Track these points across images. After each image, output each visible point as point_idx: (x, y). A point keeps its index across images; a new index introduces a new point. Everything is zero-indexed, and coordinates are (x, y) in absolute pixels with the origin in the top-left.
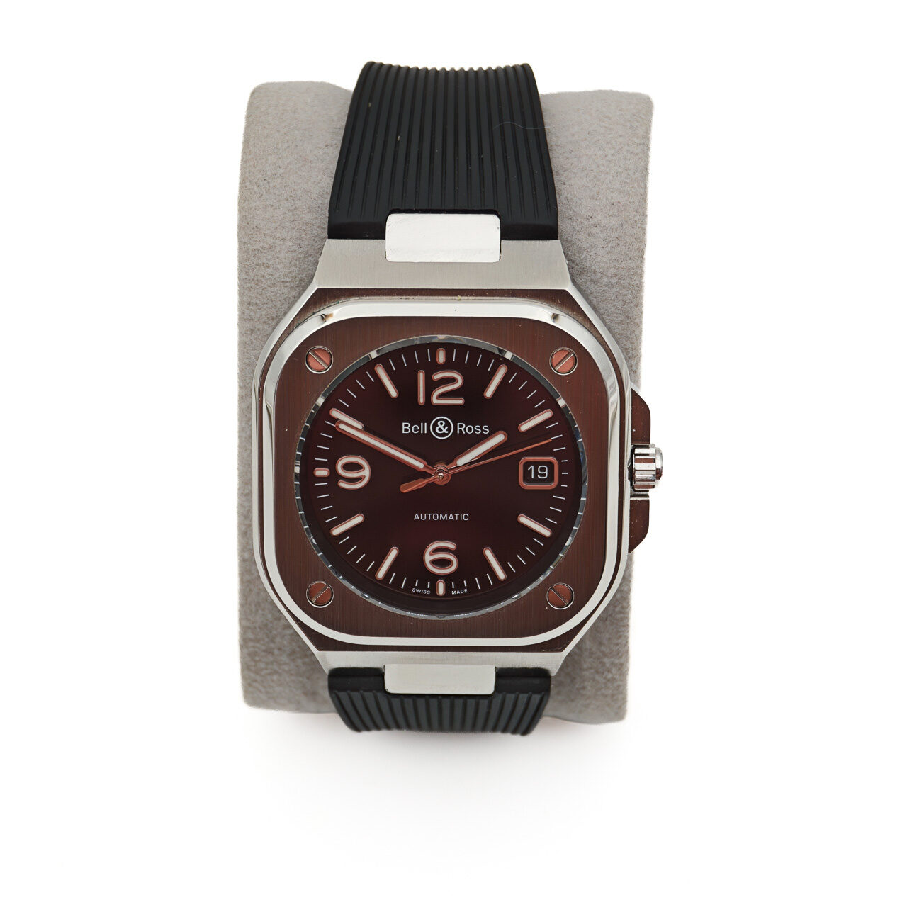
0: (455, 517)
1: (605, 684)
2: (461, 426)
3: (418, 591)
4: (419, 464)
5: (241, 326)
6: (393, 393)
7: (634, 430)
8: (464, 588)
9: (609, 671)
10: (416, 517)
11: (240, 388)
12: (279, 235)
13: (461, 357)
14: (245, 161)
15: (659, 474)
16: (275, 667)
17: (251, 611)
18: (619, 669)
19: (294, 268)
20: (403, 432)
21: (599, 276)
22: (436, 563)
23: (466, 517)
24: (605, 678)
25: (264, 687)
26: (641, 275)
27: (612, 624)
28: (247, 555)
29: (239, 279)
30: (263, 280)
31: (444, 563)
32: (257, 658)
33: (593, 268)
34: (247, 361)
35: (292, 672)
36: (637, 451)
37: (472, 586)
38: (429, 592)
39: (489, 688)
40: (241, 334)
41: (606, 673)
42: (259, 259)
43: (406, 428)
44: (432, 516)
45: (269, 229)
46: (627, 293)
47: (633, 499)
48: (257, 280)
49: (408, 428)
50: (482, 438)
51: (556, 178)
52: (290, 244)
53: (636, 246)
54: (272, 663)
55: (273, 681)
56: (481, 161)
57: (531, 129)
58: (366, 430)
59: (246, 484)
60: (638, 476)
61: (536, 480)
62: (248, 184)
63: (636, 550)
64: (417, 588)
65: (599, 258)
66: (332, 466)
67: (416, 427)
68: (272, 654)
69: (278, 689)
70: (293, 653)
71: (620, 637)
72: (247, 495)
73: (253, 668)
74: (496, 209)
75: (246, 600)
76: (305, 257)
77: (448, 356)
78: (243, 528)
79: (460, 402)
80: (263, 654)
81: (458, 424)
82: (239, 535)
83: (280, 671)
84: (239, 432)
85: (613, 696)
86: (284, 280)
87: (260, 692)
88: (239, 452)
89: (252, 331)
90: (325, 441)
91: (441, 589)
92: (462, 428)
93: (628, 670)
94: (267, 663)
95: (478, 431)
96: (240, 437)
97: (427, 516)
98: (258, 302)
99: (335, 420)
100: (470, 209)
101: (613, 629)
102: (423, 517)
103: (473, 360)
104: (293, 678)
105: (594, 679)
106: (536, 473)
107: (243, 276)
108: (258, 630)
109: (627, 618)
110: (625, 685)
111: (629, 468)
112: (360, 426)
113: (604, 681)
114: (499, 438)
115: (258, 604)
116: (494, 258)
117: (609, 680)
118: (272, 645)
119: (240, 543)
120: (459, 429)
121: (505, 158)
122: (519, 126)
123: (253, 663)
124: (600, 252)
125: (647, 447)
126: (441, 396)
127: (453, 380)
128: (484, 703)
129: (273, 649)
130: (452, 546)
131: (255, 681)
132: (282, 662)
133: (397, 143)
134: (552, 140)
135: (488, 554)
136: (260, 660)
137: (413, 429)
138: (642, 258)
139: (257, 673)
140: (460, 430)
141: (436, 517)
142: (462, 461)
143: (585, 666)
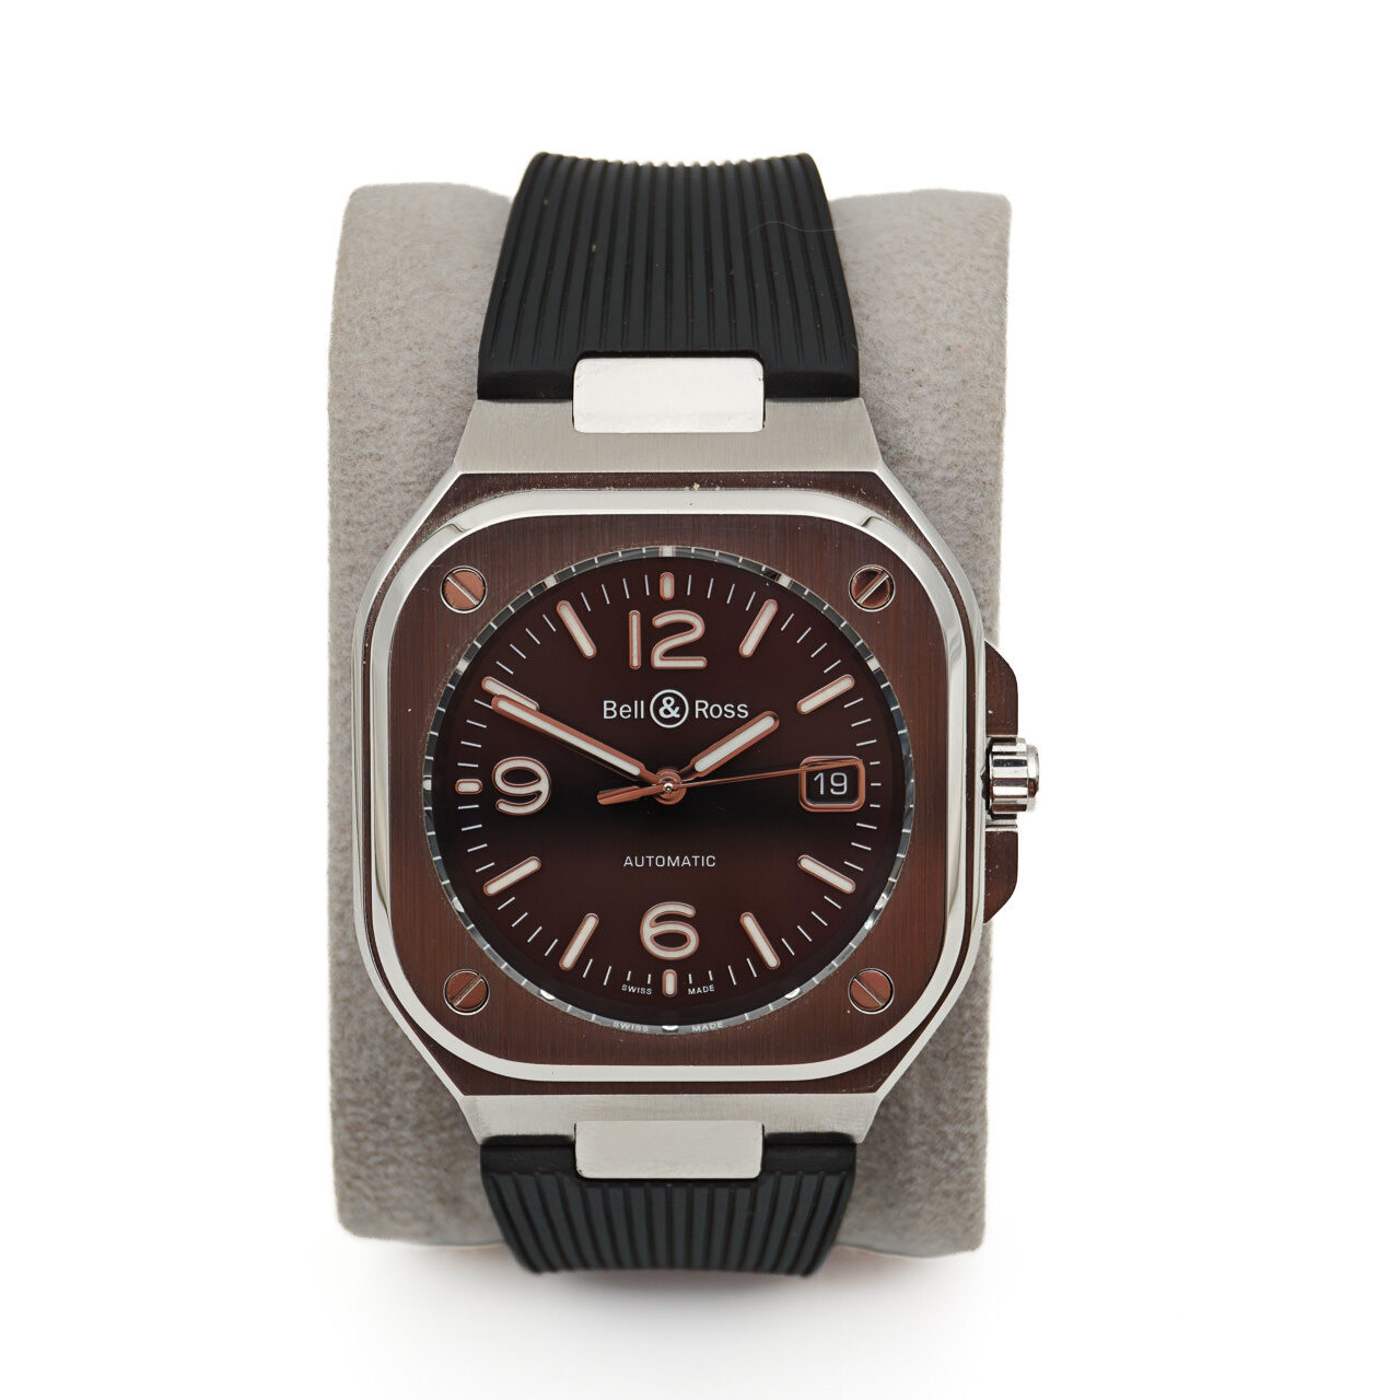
0: (692, 861)
1: (947, 1171)
2: (702, 706)
3: (632, 989)
4: (633, 769)
5: (333, 562)
6: (588, 649)
7: (990, 712)
8: (708, 983)
9: (953, 1148)
10: (628, 862)
11: (333, 667)
12: (396, 406)
13: (700, 587)
14: (340, 289)
15: (1033, 786)
16: (391, 1150)
17: (351, 1051)
18: (970, 1145)
19: (421, 459)
20: (605, 717)
21: (926, 466)
22: (662, 940)
23: (711, 860)
24: (946, 1161)
25: (374, 1188)
26: (997, 466)
27: (957, 1065)
28: (343, 955)
29: (331, 481)
30: (370, 481)
31: (676, 940)
32: (361, 1135)
33: (917, 453)
34: (343, 621)
35: (420, 1159)
36: (996, 748)
37: (722, 977)
38: (649, 991)
39: (750, 1168)
40: (334, 576)
41: (948, 1152)
42: (364, 446)
43: (610, 709)
44: (653, 860)
45: (380, 397)
46: (974, 495)
47: (989, 830)
48: (361, 483)
49: (612, 709)
50: (737, 725)
51: (855, 311)
52: (415, 420)
53: (988, 417)
54: (386, 1142)
55: (387, 1176)
56: (730, 280)
57: (811, 230)
58: (545, 710)
59: (343, 831)
60: (998, 790)
61: (828, 798)
62: (344, 325)
63: (996, 918)
64: (629, 984)
65: (928, 438)
66: (486, 776)
67: (626, 708)
68: (386, 1126)
69: (397, 1192)
70: (421, 1123)
71: (971, 1086)
72: (344, 850)
73: (354, 1153)
74: (756, 350)
75: (343, 1032)
76: (440, 441)
77: (679, 586)
78: (338, 908)
79: (698, 663)
80: (371, 1127)
81: (697, 702)
82: (330, 919)
83: (400, 1158)
84: (331, 743)
85: (960, 1194)
86: (406, 481)
87: (367, 1198)
88: (330, 777)
89: (352, 569)
90: (474, 734)
91: (670, 984)
92: (704, 708)
93: (984, 1147)
94: (377, 1144)
95: (730, 714)
96: (332, 752)
97: (647, 860)
98: (362, 519)
99: (489, 697)
100: (712, 349)
101: (959, 1073)
102: (640, 862)
103: (720, 592)
104: (422, 1169)
105: (928, 1165)
106: (828, 785)
107: (337, 476)
108: (363, 1083)
109: (983, 1055)
110: (981, 1173)
111: (982, 777)
112: (533, 705)
113: (944, 1166)
114: (765, 724)
115: (362, 1039)
116: (755, 425)
117: (953, 1165)
118: (386, 1110)
119: (332, 934)
120: (697, 710)
121: (770, 274)
122: (791, 226)
123: (353, 1144)
124: (929, 427)
125: (1012, 741)
126: (669, 653)
127: (687, 627)
128: (744, 1195)
129: (387, 1117)
130: (688, 911)
131: (357, 1177)
132: (401, 1141)
133: (591, 255)
134: (847, 255)
135: (749, 923)
136: (366, 1138)
137: (621, 711)
138: (998, 436)
139: (360, 1162)
140: (701, 713)
141: (660, 861)
142: (705, 763)
143: (913, 1139)
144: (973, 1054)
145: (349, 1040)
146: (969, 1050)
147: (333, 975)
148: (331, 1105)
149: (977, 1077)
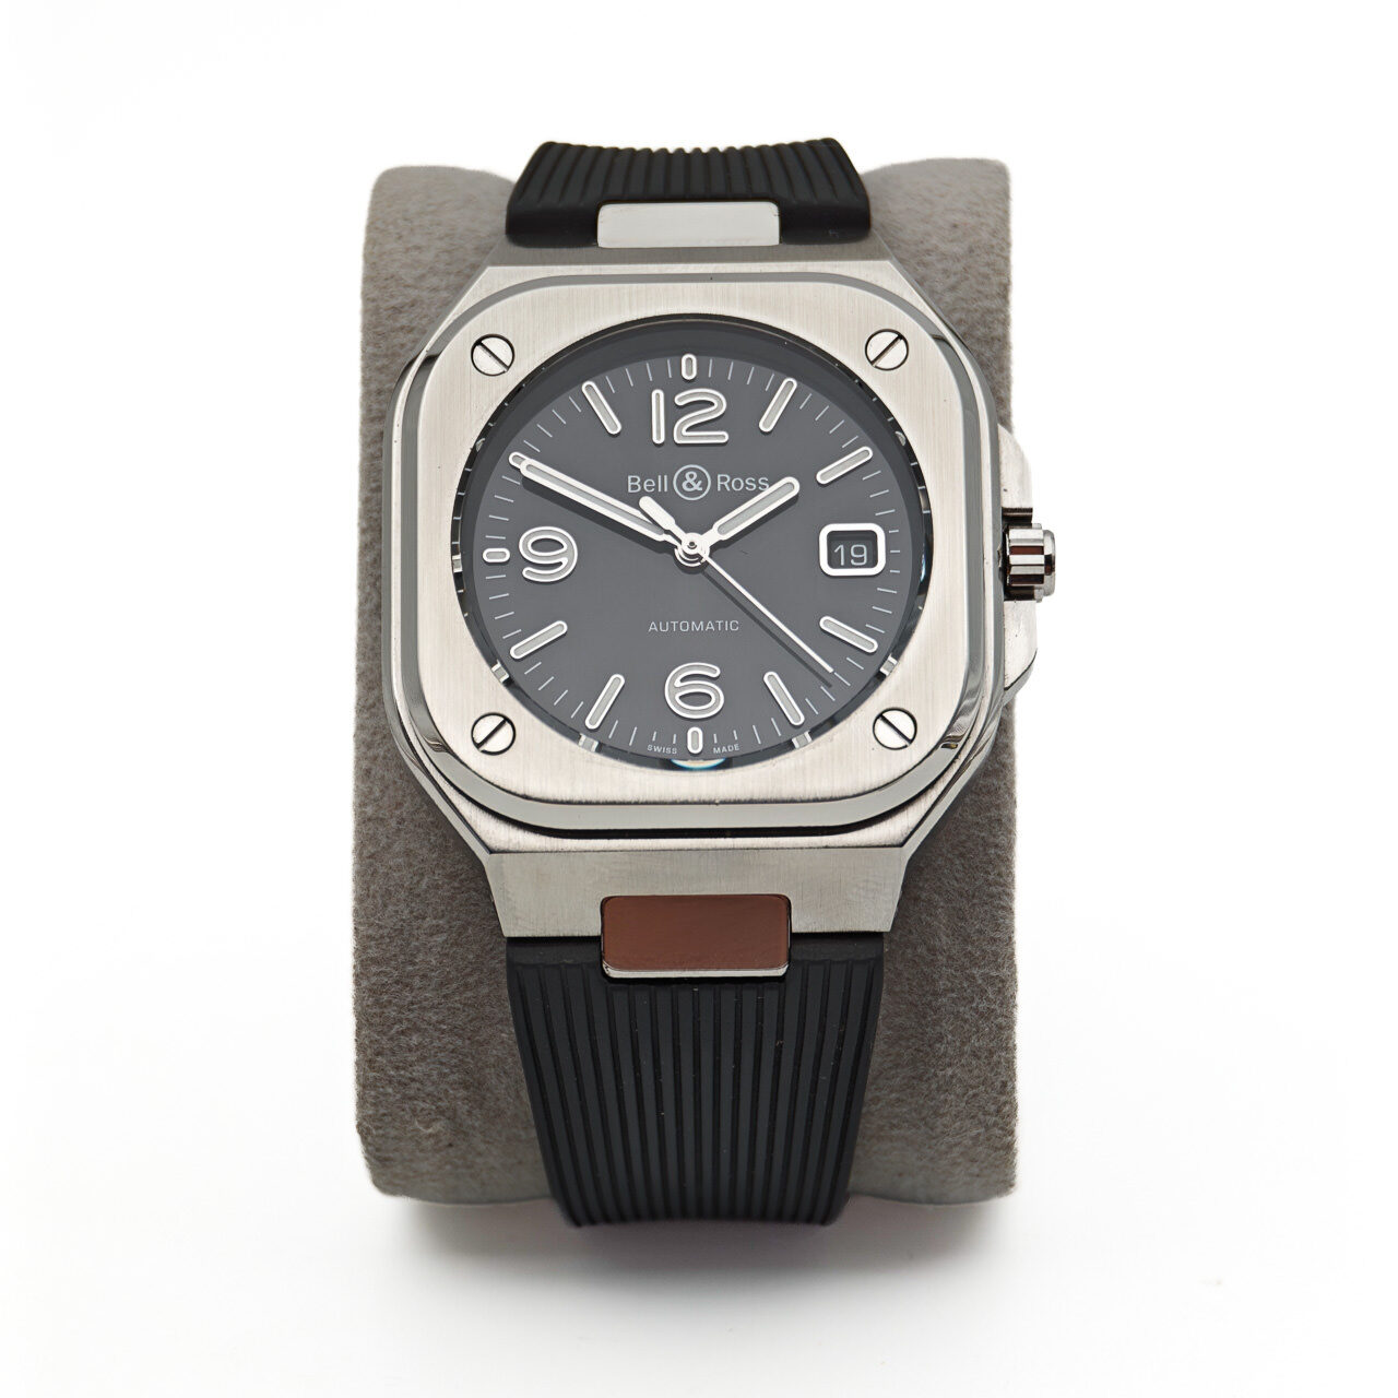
6: (613, 427)
20: (630, 489)
37: (747, 737)
43: (634, 483)
64: (655, 744)
66: (512, 545)
67: (650, 482)
74: (772, 199)
144: (999, 893)
145: (374, 897)
146: (994, 889)
147: (358, 832)
148: (355, 967)
149: (1004, 918)
